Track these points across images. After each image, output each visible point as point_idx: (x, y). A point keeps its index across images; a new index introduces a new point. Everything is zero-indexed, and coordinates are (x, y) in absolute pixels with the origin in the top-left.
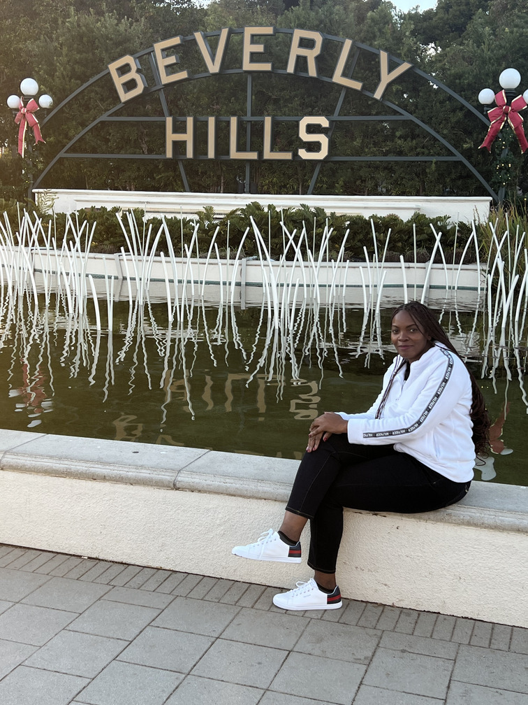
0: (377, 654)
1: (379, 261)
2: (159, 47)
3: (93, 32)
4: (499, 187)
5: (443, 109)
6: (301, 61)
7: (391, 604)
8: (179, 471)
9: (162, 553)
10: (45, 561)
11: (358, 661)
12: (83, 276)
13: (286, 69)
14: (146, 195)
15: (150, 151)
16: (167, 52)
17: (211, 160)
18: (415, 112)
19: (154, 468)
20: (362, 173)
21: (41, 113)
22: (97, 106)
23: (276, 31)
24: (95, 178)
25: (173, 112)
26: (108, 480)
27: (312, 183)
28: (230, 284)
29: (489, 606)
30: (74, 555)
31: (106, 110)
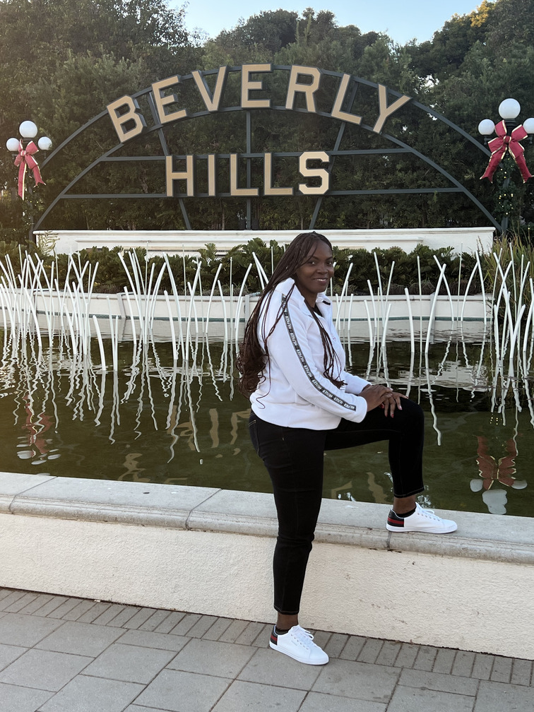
0: (397, 692)
1: (383, 294)
2: (157, 86)
3: (91, 73)
4: (502, 217)
5: (444, 140)
6: (300, 97)
7: (409, 641)
8: (191, 511)
9: (175, 595)
10: (58, 606)
11: (378, 700)
12: (87, 316)
13: (284, 105)
14: (147, 234)
15: (151, 190)
16: (165, 91)
17: (212, 197)
18: (415, 145)
19: (165, 509)
20: (363, 206)
21: (41, 155)
22: (97, 147)
23: (273, 68)
24: (96, 218)
25: (173, 151)
26: (120, 522)
27: (313, 218)
28: (234, 321)
29: (510, 640)
30: (86, 599)
31: (106, 151)
